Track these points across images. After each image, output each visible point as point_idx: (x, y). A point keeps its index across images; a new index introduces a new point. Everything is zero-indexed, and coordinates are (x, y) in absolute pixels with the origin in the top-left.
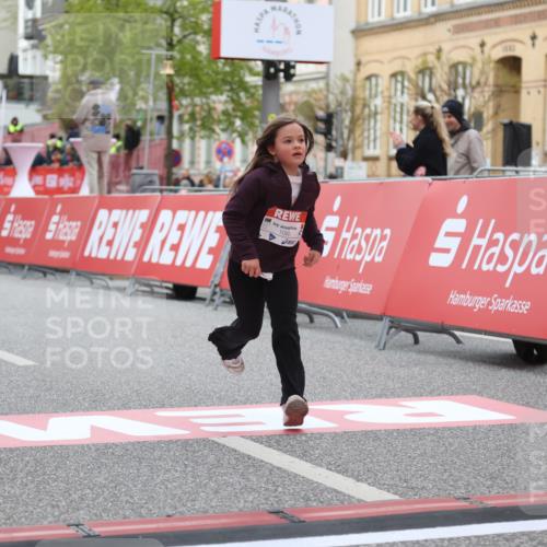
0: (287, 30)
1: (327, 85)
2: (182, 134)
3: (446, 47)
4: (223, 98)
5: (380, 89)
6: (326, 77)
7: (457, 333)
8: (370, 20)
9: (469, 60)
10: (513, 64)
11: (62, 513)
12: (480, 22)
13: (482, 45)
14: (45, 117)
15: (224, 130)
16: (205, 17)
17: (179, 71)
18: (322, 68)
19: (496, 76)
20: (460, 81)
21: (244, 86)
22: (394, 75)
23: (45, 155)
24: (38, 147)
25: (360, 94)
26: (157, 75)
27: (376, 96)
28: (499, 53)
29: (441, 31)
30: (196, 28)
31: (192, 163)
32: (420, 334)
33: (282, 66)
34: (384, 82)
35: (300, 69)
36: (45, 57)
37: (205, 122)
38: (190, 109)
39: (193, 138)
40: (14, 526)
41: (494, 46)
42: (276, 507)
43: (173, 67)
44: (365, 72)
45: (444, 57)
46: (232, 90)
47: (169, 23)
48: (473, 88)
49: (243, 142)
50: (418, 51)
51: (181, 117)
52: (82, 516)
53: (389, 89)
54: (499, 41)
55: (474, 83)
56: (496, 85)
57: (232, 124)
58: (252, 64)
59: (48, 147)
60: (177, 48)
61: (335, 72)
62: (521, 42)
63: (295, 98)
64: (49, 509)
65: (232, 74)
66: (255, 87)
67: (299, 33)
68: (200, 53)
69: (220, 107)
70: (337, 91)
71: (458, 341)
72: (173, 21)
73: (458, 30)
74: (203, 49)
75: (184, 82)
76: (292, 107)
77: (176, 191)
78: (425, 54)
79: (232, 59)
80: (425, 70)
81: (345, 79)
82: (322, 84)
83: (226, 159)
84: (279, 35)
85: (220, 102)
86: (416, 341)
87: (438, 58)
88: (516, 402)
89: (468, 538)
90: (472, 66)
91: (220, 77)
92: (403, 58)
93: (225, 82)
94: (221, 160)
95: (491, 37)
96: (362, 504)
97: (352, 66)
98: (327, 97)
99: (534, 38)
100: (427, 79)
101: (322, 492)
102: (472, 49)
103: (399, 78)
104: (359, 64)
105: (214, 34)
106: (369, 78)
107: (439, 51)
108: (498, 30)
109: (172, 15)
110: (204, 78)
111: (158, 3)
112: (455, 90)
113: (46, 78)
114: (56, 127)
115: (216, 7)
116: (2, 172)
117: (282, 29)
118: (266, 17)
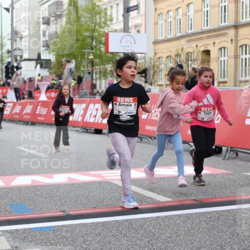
0: (131, 43)
1: (145, 61)
2: (96, 79)
3: (185, 47)
4: (110, 66)
5: (163, 62)
6: (144, 58)
7: (190, 144)
8: (159, 38)
9: (192, 51)
10: (207, 52)
11: (58, 207)
12: (196, 38)
13: (197, 46)
14: (50, 73)
15: (110, 77)
16: (103, 39)
17: (95, 57)
18: (143, 55)
19: (202, 57)
20: (190, 58)
22: (167, 57)
23: (50, 86)
24: (48, 83)
25: (156, 63)
26: (88, 58)
27: (161, 64)
28: (203, 49)
29: (183, 42)
30: (100, 42)
31: (100, 88)
34: (164, 59)
36: (49, 53)
37: (104, 74)
38: (99, 70)
39: (100, 80)
40: (43, 212)
41: (201, 46)
43: (93, 55)
44: (158, 56)
45: (184, 51)
46: (113, 63)
47: (91, 41)
48: (194, 61)
50: (175, 49)
51: (96, 73)
52: (65, 208)
53: (166, 62)
54: (202, 45)
55: (194, 59)
56: (202, 60)
57: (113, 74)
58: (119, 54)
59: (51, 83)
60: (94, 49)
61: (148, 56)
62: (210, 45)
64: (54, 206)
65: (113, 57)
67: (135, 43)
68: (102, 51)
69: (109, 69)
70: (148, 63)
71: (191, 146)
72: (93, 40)
73: (189, 41)
74: (103, 49)
75: (97, 60)
77: (95, 97)
78: (178, 50)
79: (113, 53)
80: (178, 55)
81: (151, 59)
82: (143, 61)
84: (128, 44)
87: (182, 51)
88: (211, 166)
89: (196, 213)
90: (193, 53)
91: (109, 59)
92: (170, 51)
93: (111, 60)
95: (200, 43)
96: (160, 202)
97: (153, 54)
98: (145, 65)
99: (214, 43)
100: (179, 58)
101: (146, 198)
102: (193, 47)
103: (169, 58)
104: (155, 53)
105: (106, 44)
106: (159, 58)
107: (182, 48)
108: (202, 41)
109: (92, 38)
110: (103, 59)
111: (88, 34)
112: (188, 61)
113: (50, 60)
114: (54, 76)
115: (107, 35)
116: (36, 92)
117: (129, 42)
118: (124, 38)
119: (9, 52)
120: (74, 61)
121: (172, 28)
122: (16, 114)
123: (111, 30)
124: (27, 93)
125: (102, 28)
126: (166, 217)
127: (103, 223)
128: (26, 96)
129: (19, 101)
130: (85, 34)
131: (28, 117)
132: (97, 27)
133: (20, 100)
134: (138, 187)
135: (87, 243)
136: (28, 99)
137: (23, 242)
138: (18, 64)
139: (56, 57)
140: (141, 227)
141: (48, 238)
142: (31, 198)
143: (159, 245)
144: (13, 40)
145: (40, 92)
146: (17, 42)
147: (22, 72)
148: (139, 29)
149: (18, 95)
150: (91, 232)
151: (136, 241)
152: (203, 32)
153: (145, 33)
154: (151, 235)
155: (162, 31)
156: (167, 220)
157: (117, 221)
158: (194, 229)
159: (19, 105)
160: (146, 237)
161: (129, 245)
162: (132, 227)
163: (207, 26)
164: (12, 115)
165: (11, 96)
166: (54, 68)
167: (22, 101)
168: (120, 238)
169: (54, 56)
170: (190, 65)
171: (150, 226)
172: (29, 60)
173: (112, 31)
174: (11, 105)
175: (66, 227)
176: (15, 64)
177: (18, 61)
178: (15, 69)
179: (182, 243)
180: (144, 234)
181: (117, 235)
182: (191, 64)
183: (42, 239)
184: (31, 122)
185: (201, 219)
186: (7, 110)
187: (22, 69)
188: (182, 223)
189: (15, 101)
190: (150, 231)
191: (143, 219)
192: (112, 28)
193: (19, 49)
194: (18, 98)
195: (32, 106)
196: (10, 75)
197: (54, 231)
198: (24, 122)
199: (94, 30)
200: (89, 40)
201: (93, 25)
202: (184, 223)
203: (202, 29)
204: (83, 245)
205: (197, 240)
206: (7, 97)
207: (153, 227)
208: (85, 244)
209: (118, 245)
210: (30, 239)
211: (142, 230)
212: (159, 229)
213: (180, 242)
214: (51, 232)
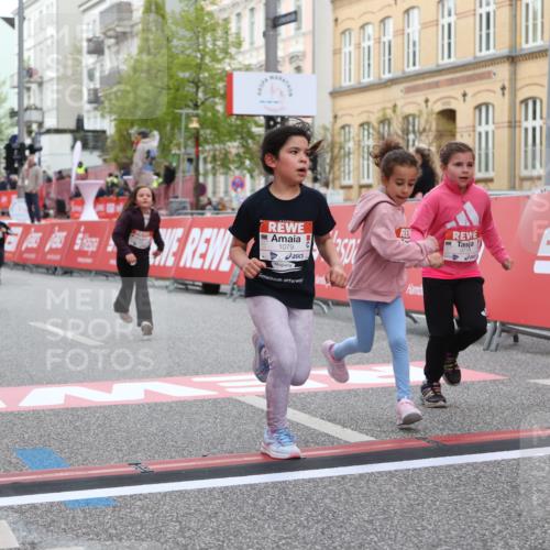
0: (282, 94)
2: (205, 175)
3: (399, 104)
4: (236, 144)
5: (352, 135)
7: (414, 315)
8: (343, 84)
9: (417, 113)
10: (449, 115)
11: (125, 455)
12: (424, 84)
13: (427, 101)
14: (105, 161)
15: (237, 168)
16: (221, 85)
17: (202, 125)
19: (437, 125)
20: (411, 128)
21: (251, 135)
22: (362, 125)
24: (100, 183)
25: (337, 139)
26: (187, 128)
27: (349, 140)
28: (439, 107)
29: (396, 92)
30: (215, 93)
31: (214, 193)
33: (279, 120)
34: (354, 130)
36: (103, 116)
37: (223, 162)
38: (211, 153)
39: (214, 175)
40: (90, 466)
41: (435, 102)
43: (199, 122)
44: (340, 122)
45: (398, 112)
46: (242, 138)
47: (194, 90)
48: (421, 133)
49: (252, 177)
50: (379, 107)
51: (205, 159)
52: (139, 457)
53: (358, 135)
54: (438, 99)
55: (421, 129)
56: (438, 131)
57: (242, 163)
58: (257, 118)
59: (107, 183)
60: (201, 108)
62: (455, 98)
64: (115, 452)
65: (242, 126)
66: (259, 135)
67: (291, 95)
68: (218, 111)
69: (234, 151)
71: (415, 321)
72: (198, 88)
73: (409, 90)
74: (220, 108)
75: (207, 133)
77: (203, 214)
78: (384, 109)
79: (242, 116)
80: (385, 121)
81: (325, 129)
83: (239, 190)
84: (276, 97)
85: (234, 147)
87: (394, 111)
89: (427, 468)
90: (419, 117)
91: (234, 129)
92: (368, 112)
93: (237, 132)
94: (235, 190)
95: (433, 95)
96: (347, 444)
97: (331, 119)
99: (465, 95)
100: (386, 128)
101: (318, 435)
102: (419, 105)
103: (366, 127)
104: (335, 117)
105: (228, 97)
106: (343, 127)
107: (395, 106)
108: (437, 90)
109: (197, 83)
110: (221, 129)
111: (187, 74)
112: (407, 134)
113: (104, 132)
114: (113, 168)
115: (229, 77)
116: (73, 203)
117: (278, 93)
118: (266, 84)
119: (13, 114)
120: (156, 133)
121: (372, 62)
122: (29, 250)
123: (238, 66)
124: (54, 205)
125: (219, 61)
126: (361, 476)
127: (223, 491)
128: (51, 212)
129: (36, 223)
130: (181, 75)
131: (57, 257)
132: (207, 60)
133: (39, 220)
134: (299, 410)
135: (187, 534)
136: (55, 217)
137: (48, 531)
138: (33, 139)
139: (116, 126)
140: (307, 499)
141: (101, 524)
142: (65, 436)
143: (347, 538)
144: (22, 88)
145: (82, 203)
146: (32, 93)
147: (42, 159)
148: (301, 64)
149: (33, 209)
150: (196, 510)
151: (295, 529)
152: (440, 71)
153: (314, 72)
154: (328, 517)
155: (350, 69)
156: (362, 483)
157: (253, 487)
158: (423, 503)
159: (35, 231)
160: (318, 522)
161: (281, 538)
162: (287, 499)
163: (449, 56)
164: (21, 253)
165: (19, 211)
166: (112, 148)
167: (43, 222)
168: (260, 523)
169: (113, 123)
170: (411, 143)
171: (325, 496)
172: (58, 131)
173: (240, 69)
174: (17, 230)
175: (140, 500)
176: (28, 141)
177: (33, 135)
178: (27, 152)
179: (396, 535)
180: (314, 514)
181: (253, 517)
182: (414, 141)
183: (89, 526)
184: (62, 268)
185: (437, 481)
186: (9, 243)
187: (42, 152)
188: (396, 490)
189: (28, 221)
190: (327, 508)
191: (309, 481)
192: (240, 63)
193: (36, 108)
194: (34, 215)
195: (64, 234)
196: (16, 165)
197: (114, 507)
198: (48, 269)
199: (200, 67)
200: (190, 88)
201: (199, 55)
202: (400, 490)
203: (438, 65)
204: (180, 539)
205: (430, 528)
206: (11, 213)
207: (333, 500)
208: (184, 537)
209: (257, 538)
210: (63, 526)
211: (309, 505)
212: (347, 502)
213: (392, 532)
214: (109, 510)
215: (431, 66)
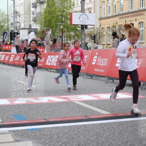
0: (86, 19)
1: (94, 30)
2: (65, 41)
4: (73, 32)
6: (94, 28)
8: (102, 16)
9: (123, 24)
11: (42, 117)
12: (125, 16)
13: (126, 21)
14: (37, 37)
15: (73, 39)
16: (69, 16)
18: (93, 26)
20: (121, 29)
21: (77, 30)
22: (107, 28)
25: (101, 31)
26: (60, 28)
27: (104, 32)
28: (129, 23)
29: (117, 19)
30: (67, 19)
32: (114, 80)
33: (85, 26)
34: (106, 29)
35: (89, 26)
37: (70, 37)
38: (66, 35)
40: (33, 120)
41: (128, 21)
42: (86, 115)
43: (63, 26)
44: (102, 27)
45: (118, 24)
46: (75, 31)
50: (112, 23)
51: (64, 37)
52: (47, 117)
57: (75, 38)
58: (79, 26)
60: (63, 22)
61: (96, 27)
62: (133, 20)
63: (87, 32)
64: (40, 116)
65: (75, 28)
66: (79, 30)
67: (88, 19)
68: (68, 24)
69: (72, 34)
70: (96, 31)
72: (62, 17)
73: (121, 18)
75: (65, 29)
76: (87, 34)
78: (114, 23)
79: (75, 25)
80: (114, 27)
81: (98, 29)
82: (93, 29)
86: (113, 81)
87: (117, 24)
89: (125, 121)
91: (72, 28)
92: (109, 24)
96: (103, 114)
97: (99, 26)
98: (94, 32)
99: (136, 20)
101: (95, 112)
102: (123, 22)
103: (109, 28)
104: (100, 25)
105: (71, 20)
106: (102, 28)
107: (117, 22)
108: (129, 18)
110: (69, 29)
111: (60, 13)
113: (37, 29)
114: (39, 39)
115: (71, 14)
118: (81, 16)
119: (12, 24)
120: (51, 29)
121: (110, 10)
122: (16, 61)
124: (23, 49)
125: (68, 10)
126: (107, 123)
127: (69, 127)
130: (58, 14)
132: (65, 9)
133: (19, 53)
134: (90, 105)
135: (59, 138)
136: (23, 52)
137: (21, 137)
139: (40, 27)
140: (92, 129)
141: (36, 135)
142: (26, 111)
143: (103, 140)
144: (15, 17)
146: (17, 18)
147: (20, 36)
148: (91, 10)
149: (18, 50)
150: (62, 132)
151: (89, 137)
152: (129, 13)
153: (94, 13)
154: (97, 134)
155: (104, 12)
156: (107, 125)
157: (77, 126)
158: (124, 131)
159: (18, 56)
160: (95, 135)
161: (85, 140)
162: (86, 129)
163: (132, 9)
164: (14, 62)
165: (13, 50)
166: (39, 33)
167: (20, 53)
168: (79, 135)
171: (97, 128)
172: (24, 29)
173: (74, 12)
174: (14, 56)
175: (47, 129)
176: (16, 32)
177: (18, 30)
178: (16, 34)
179: (116, 139)
181: (77, 134)
183: (32, 136)
185: (128, 125)
186: (11, 59)
187: (20, 34)
188: (116, 127)
189: (16, 53)
190: (98, 132)
191: (93, 124)
192: (74, 10)
193: (18, 22)
194: (18, 52)
196: (13, 38)
197: (40, 131)
198: (21, 66)
199: (63, 11)
200: (61, 17)
201: (63, 8)
202: (118, 127)
203: (129, 11)
204: (58, 140)
205: (126, 137)
206: (11, 51)
207: (99, 129)
208: (58, 139)
209: (78, 139)
210: (26, 136)
211: (93, 131)
212: (103, 130)
213: (115, 139)
214: (38, 131)
215: (127, 12)
